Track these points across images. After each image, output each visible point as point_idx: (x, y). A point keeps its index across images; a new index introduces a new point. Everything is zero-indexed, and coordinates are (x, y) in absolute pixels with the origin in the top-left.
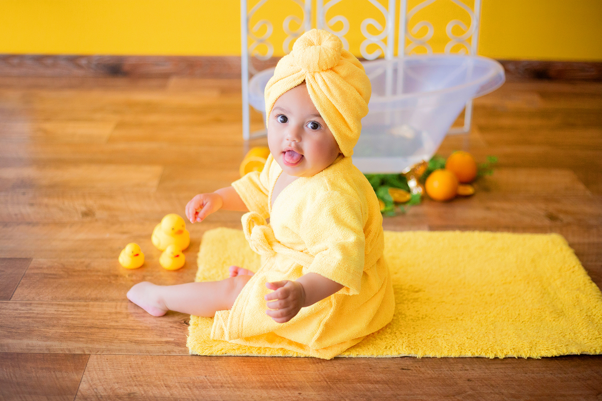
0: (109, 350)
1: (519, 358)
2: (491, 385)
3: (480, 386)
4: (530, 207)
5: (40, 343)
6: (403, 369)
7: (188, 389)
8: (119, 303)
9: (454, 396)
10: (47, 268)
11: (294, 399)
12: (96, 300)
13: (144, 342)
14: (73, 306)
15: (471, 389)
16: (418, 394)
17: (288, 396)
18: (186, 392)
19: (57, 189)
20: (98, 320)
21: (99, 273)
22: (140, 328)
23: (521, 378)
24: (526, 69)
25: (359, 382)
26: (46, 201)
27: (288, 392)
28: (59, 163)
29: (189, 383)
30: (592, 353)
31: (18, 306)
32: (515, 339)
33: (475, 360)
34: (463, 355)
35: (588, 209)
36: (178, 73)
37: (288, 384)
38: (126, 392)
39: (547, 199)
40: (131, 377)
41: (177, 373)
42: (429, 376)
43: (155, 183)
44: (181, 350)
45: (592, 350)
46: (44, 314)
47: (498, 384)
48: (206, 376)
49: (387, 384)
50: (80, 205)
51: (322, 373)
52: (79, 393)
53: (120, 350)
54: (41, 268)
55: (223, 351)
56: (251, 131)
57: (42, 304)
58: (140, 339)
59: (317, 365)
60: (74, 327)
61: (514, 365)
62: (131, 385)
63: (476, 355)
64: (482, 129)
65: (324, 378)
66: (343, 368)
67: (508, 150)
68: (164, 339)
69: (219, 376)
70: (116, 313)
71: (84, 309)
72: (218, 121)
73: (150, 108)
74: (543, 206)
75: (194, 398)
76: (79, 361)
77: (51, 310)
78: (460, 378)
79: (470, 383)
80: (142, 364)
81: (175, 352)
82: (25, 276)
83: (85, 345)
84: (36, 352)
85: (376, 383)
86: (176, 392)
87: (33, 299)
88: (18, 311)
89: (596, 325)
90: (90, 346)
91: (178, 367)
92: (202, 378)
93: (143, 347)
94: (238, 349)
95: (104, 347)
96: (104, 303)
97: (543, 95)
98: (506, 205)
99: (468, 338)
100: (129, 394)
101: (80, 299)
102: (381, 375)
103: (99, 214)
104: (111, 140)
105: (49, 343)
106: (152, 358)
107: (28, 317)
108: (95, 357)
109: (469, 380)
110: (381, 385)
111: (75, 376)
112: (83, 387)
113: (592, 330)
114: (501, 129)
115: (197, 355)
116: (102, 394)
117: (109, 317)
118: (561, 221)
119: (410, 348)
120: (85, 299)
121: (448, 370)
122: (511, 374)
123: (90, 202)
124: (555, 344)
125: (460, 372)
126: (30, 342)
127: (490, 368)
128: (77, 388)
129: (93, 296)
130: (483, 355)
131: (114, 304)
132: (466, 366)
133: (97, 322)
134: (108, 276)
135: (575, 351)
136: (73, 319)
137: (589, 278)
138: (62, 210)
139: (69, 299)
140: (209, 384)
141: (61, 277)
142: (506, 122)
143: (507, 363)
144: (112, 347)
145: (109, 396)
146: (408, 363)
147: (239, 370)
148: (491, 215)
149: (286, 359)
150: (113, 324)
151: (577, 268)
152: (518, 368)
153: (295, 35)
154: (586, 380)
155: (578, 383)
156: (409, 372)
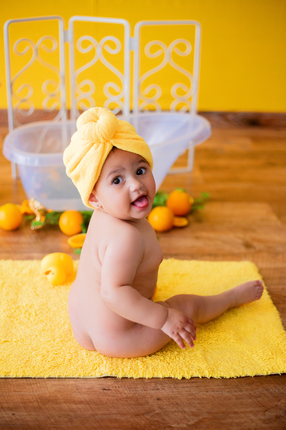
1: (202, 377)
2: (177, 404)
3: (167, 405)
4: (231, 236)
6: (104, 389)
9: (144, 415)
11: (8, 419)
15: (159, 407)
16: (114, 414)
17: (4, 417)
23: (203, 396)
24: (243, 119)
25: (65, 402)
27: (3, 413)
32: (201, 360)
33: (166, 380)
34: (156, 375)
35: (277, 237)
37: (5, 405)
39: (246, 229)
42: (125, 396)
47: (182, 402)
49: (89, 404)
51: (36, 394)
59: (33, 386)
61: (199, 384)
63: (167, 376)
64: (202, 168)
65: (36, 398)
66: (54, 388)
67: (220, 186)
74: (241, 235)
78: (152, 397)
79: (159, 402)
85: (79, 404)
89: (271, 346)
97: (255, 139)
98: (212, 235)
102: (85, 396)
109: (158, 399)
110: (83, 405)
113: (266, 351)
114: (217, 168)
118: (255, 248)
119: (112, 369)
121: (142, 390)
122: (195, 392)
125: (152, 392)
127: (178, 387)
132: (158, 385)
142: (222, 162)
143: (192, 382)
146: (110, 383)
148: (199, 244)
149: (7, 380)
152: (201, 386)
153: (53, 96)
154: (257, 397)
155: (250, 401)
156: (109, 392)
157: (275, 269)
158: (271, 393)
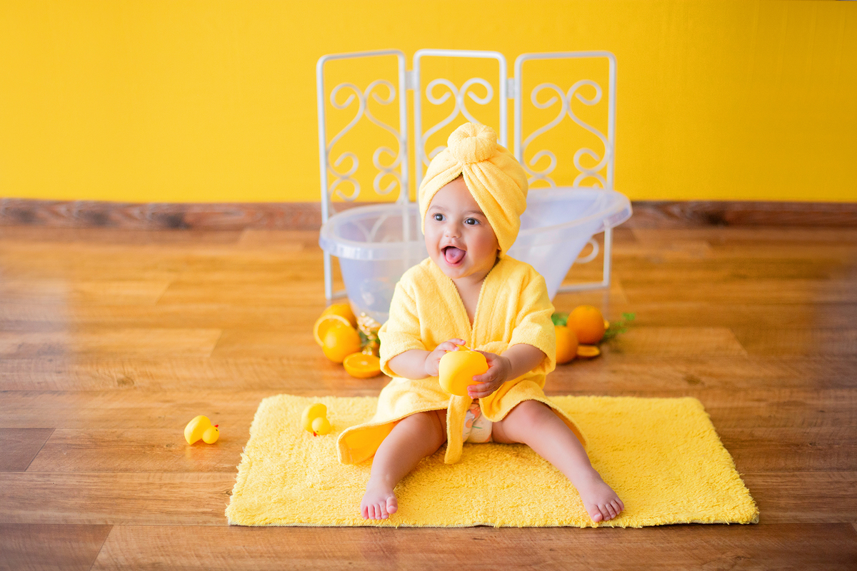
0: (135, 521)
1: (616, 527)
2: (578, 555)
3: (563, 556)
4: (667, 369)
5: (56, 514)
6: (475, 539)
7: (222, 559)
8: (152, 474)
9: (530, 565)
10: (72, 438)
11: (343, 568)
12: (126, 470)
13: (177, 513)
14: (98, 477)
15: (552, 558)
16: (488, 564)
17: (337, 566)
18: (219, 562)
19: (91, 356)
20: (125, 490)
21: (132, 444)
22: (173, 498)
23: (614, 548)
24: (695, 212)
25: (421, 552)
26: (76, 368)
27: (337, 562)
28: (96, 327)
29: (224, 552)
30: (705, 521)
31: (34, 477)
33: (563, 529)
34: (549, 524)
35: (739, 371)
36: (252, 225)
37: (339, 554)
38: (150, 562)
39: (690, 361)
40: (158, 547)
41: (211, 543)
42: (504, 546)
43: (211, 347)
44: (219, 521)
45: (705, 518)
46: (64, 485)
47: (585, 554)
48: (244, 546)
49: (454, 554)
50: (117, 373)
51: (380, 543)
52: (96, 563)
53: (147, 521)
54: (64, 439)
55: (267, 521)
56: (333, 291)
57: (62, 475)
58: (172, 510)
60: (97, 498)
61: (609, 535)
62: (157, 555)
63: (565, 524)
64: (625, 283)
65: (381, 548)
67: (654, 307)
68: (201, 510)
69: (259, 547)
70: (148, 484)
71: (111, 479)
72: (297, 279)
73: (215, 265)
74: (684, 369)
75: (228, 568)
76: (100, 532)
77: (73, 481)
78: (542, 548)
79: (552, 553)
80: (172, 534)
81: (212, 522)
82: (44, 447)
83: (108, 516)
84: (50, 523)
85: (440, 553)
86: (207, 562)
87: (53, 470)
88: (34, 483)
89: (716, 492)
90: (114, 517)
91: (213, 537)
92: (239, 548)
93: (175, 518)
94: (285, 518)
95: (130, 518)
96: (135, 474)
97: (714, 243)
98: (637, 368)
99: (557, 506)
100: (154, 564)
101: (107, 470)
102: (449, 545)
103: (138, 382)
104: (161, 301)
105: (66, 514)
106: (184, 528)
107: (45, 489)
108: (119, 528)
109: (551, 550)
110: (446, 555)
111: (93, 546)
112: (102, 557)
113: (709, 498)
114: (651, 283)
115: (237, 525)
116: (123, 564)
117: (139, 488)
118: (703, 383)
119: (486, 516)
120: (114, 470)
121: (528, 540)
122: (603, 543)
123: (129, 369)
124: (661, 512)
125: (543, 542)
126: (45, 513)
128: (94, 557)
129: (123, 466)
130: (573, 524)
131: (147, 474)
132: (551, 535)
133: (125, 493)
134: (142, 447)
135: (684, 518)
136: (97, 490)
137: (720, 443)
138: (94, 377)
139: (94, 470)
140: (247, 554)
141: (88, 447)
142: (658, 275)
143: (600, 533)
144: (139, 518)
145: (130, 566)
146: (483, 533)
147: (283, 540)
150: (143, 495)
151: (707, 433)
152: (613, 538)
153: (389, 171)
154: (691, 550)
155: (681, 553)
156: (481, 542)
157: (731, 409)
158: (713, 546)
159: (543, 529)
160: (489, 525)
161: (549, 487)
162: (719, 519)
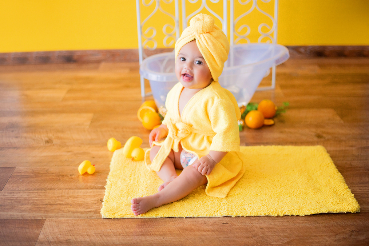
0: (56, 217)
1: (291, 216)
2: (274, 231)
3: (267, 232)
4: (307, 131)
5: (18, 214)
6: (224, 223)
7: (100, 237)
8: (64, 191)
9: (252, 237)
10: (24, 172)
11: (160, 241)
12: (51, 189)
13: (77, 212)
14: (37, 193)
15: (262, 233)
16: (231, 237)
17: (157, 240)
18: (99, 239)
19: (32, 128)
20: (51, 200)
21: (53, 175)
22: (75, 204)
23: (292, 227)
24: (311, 51)
25: (198, 231)
26: (25, 135)
27: (157, 237)
28: (34, 113)
29: (101, 233)
30: (335, 212)
31: (6, 194)
32: (290, 205)
33: (266, 217)
34: (259, 215)
35: (341, 131)
36: (105, 60)
37: (157, 233)
38: (65, 239)
39: (317, 126)
40: (68, 231)
41: (94, 228)
42: (238, 227)
43: (88, 123)
44: (97, 216)
45: (334, 210)
46: (21, 198)
47: (279, 231)
48: (111, 230)
49: (214, 232)
50: (44, 137)
51: (177, 227)
52: (38, 241)
53: (62, 217)
54: (20, 172)
55: (121, 216)
56: (145, 92)
57: (20, 192)
58: (74, 210)
59: (175, 222)
60: (38, 204)
61: (289, 220)
62: (68, 236)
63: (267, 215)
64: (282, 87)
65: (178, 229)
66: (189, 223)
67: (297, 98)
68: (88, 210)
69: (118, 229)
70: (62, 196)
71: (44, 194)
72: (127, 87)
73: (88, 80)
74: (314, 130)
75: (103, 242)
76: (39, 223)
77: (25, 196)
78: (257, 227)
79: (262, 230)
80: (75, 224)
81: (94, 217)
82: (11, 177)
83: (43, 214)
84: (15, 218)
85: (207, 232)
86: (93, 239)
87: (15, 190)
88: (6, 197)
89: (338, 196)
90: (46, 214)
91: (95, 225)
92: (108, 231)
93: (76, 215)
94: (130, 214)
95: (54, 215)
96: (55, 191)
97: (321, 66)
98: (292, 130)
99: (262, 205)
100: (67, 240)
101: (42, 189)
102: (211, 227)
103: (55, 142)
104: (64, 99)
105: (23, 213)
106: (81, 220)
107: (11, 200)
108: (48, 220)
109: (261, 229)
110: (210, 232)
111: (37, 231)
112: (41, 237)
113: (335, 199)
114: (294, 86)
115: (106, 218)
116: (51, 241)
117: (57, 199)
118: (324, 138)
119: (228, 212)
120: (45, 189)
121: (250, 223)
122: (286, 225)
123: (50, 135)
124: (313, 207)
125: (257, 224)
126: (12, 213)
127: (275, 222)
128: (37, 237)
129: (49, 187)
130: (271, 214)
131: (61, 191)
132: (260, 221)
133: (51, 202)
134: (58, 176)
135: (325, 211)
136: (37, 200)
137: (337, 170)
138: (34, 140)
139: (35, 189)
140: (112, 234)
141: (32, 177)
142: (297, 82)
143: (284, 219)
144: (58, 215)
145: (55, 241)
146: (227, 220)
147: (130, 226)
148: (283, 136)
149: (157, 219)
150: (60, 202)
151: (330, 164)
152: (291, 221)
153: (170, 35)
154: (330, 227)
155: (325, 229)
156: (227, 225)
157: (339, 151)
158: (340, 225)
159: (256, 217)
160: (230, 216)
161: (257, 195)
162: (341, 210)
